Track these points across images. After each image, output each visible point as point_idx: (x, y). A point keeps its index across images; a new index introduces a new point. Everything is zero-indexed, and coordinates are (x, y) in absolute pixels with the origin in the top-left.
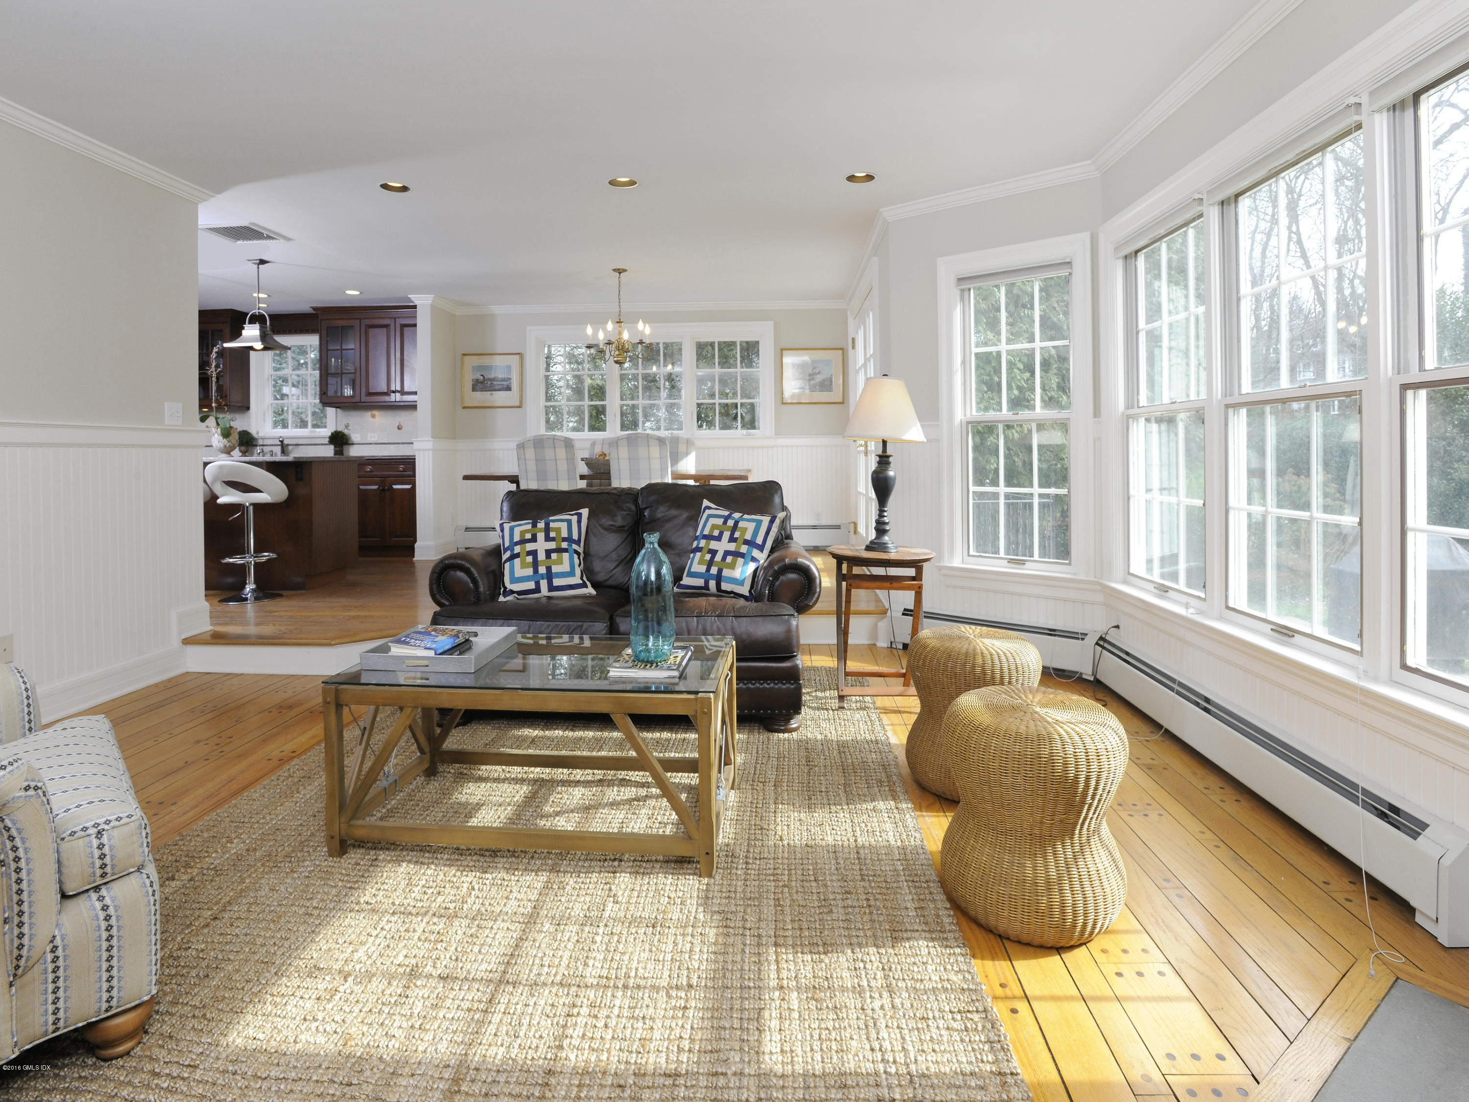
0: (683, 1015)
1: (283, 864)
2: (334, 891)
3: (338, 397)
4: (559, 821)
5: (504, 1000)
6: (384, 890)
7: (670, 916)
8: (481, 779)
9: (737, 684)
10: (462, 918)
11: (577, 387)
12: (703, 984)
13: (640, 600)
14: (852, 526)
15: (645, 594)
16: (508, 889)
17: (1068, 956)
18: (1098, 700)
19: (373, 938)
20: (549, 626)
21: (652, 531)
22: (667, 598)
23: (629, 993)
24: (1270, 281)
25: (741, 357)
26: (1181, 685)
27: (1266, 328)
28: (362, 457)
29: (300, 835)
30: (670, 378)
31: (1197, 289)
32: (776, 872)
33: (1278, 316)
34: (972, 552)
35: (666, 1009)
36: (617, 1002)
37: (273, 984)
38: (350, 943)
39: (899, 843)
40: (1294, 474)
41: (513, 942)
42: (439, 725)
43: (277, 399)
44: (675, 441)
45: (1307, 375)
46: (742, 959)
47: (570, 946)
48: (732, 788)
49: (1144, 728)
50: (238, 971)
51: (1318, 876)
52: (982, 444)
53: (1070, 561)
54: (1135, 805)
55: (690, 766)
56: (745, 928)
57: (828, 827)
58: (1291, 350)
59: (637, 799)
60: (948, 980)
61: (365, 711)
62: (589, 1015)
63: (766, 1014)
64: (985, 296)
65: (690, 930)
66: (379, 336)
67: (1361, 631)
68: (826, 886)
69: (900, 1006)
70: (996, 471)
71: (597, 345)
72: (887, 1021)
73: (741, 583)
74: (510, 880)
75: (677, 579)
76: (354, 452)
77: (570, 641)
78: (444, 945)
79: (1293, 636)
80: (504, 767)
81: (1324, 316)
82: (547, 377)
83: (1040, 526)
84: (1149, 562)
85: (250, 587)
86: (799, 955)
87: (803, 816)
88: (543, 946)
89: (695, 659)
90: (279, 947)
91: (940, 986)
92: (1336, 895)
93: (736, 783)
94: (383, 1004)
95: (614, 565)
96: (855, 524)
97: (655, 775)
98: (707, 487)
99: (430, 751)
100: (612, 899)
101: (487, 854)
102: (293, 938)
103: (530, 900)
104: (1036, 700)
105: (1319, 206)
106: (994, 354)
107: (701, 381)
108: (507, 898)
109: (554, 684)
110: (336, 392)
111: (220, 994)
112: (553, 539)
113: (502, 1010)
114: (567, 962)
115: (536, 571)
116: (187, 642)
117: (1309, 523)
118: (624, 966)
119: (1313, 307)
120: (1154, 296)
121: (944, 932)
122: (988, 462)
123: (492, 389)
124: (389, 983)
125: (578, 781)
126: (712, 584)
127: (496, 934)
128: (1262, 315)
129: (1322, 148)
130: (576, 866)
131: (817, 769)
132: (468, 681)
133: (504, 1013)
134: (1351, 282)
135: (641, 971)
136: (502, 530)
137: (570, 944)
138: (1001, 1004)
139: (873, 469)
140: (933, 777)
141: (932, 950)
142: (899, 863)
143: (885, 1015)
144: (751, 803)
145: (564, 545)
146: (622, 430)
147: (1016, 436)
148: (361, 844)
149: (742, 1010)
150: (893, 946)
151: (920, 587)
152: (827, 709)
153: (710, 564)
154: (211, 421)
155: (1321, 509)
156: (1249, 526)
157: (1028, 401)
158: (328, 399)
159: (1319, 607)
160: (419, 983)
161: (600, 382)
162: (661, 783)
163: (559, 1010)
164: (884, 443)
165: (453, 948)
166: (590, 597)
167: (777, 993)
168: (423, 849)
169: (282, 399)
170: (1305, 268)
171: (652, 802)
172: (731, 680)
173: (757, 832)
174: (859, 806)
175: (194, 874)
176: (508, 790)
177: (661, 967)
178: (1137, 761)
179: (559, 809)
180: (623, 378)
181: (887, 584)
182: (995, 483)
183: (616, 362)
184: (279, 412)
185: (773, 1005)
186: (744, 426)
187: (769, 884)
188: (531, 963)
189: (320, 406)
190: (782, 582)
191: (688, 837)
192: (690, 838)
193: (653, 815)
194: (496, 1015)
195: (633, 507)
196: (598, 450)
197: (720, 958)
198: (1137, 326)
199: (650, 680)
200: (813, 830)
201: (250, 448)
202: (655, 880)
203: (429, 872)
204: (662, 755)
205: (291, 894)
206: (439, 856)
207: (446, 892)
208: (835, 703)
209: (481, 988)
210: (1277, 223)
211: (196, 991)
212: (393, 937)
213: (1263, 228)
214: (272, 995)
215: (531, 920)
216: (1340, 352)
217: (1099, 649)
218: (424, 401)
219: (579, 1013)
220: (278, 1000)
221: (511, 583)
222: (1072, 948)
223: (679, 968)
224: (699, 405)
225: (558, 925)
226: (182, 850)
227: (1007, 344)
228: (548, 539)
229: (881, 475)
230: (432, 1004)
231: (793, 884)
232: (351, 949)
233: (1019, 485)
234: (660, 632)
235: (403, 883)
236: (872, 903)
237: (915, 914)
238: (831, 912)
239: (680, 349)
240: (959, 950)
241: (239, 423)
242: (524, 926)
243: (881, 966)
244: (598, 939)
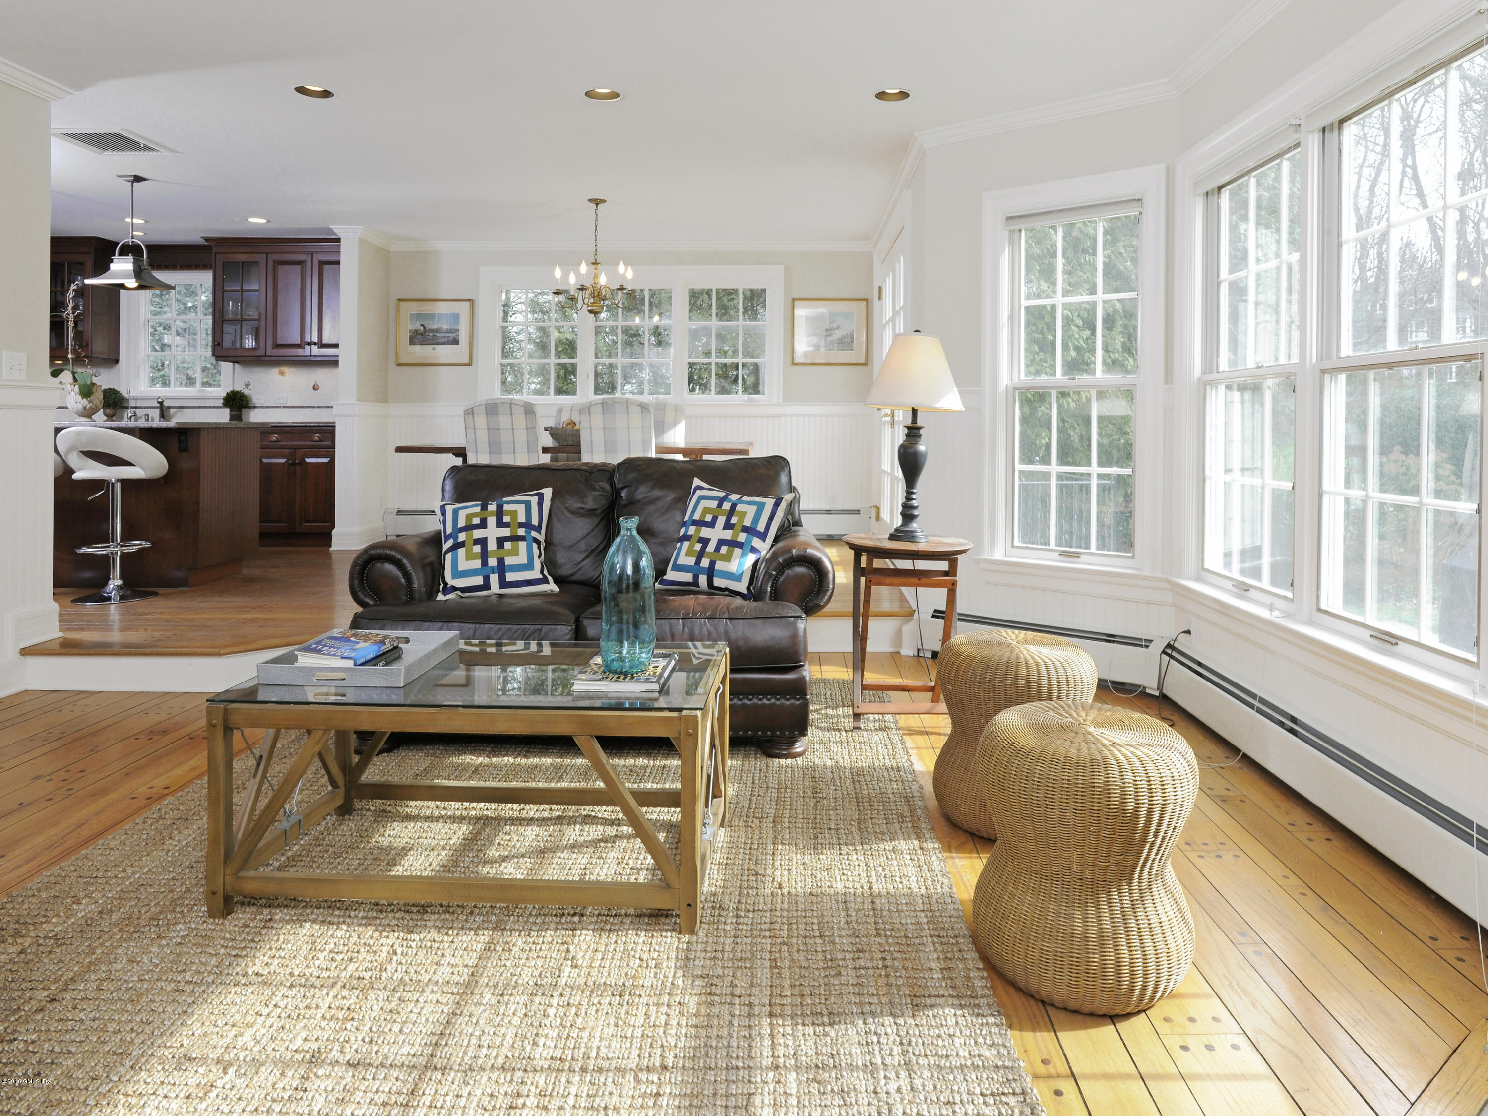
0: (655, 1103)
1: (147, 929)
2: (214, 961)
3: (236, 349)
4: (506, 868)
5: (430, 1090)
6: (280, 957)
7: (641, 982)
8: (409, 818)
9: (730, 700)
10: (379, 989)
11: (541, 341)
12: (680, 1065)
13: (614, 598)
14: (874, 511)
15: (620, 591)
16: (440, 953)
17: (1124, 1026)
18: (1163, 719)
19: (263, 1018)
20: (500, 630)
21: (630, 515)
22: (646, 595)
23: (588, 1078)
24: (1379, 224)
25: (744, 308)
26: (1262, 701)
27: (1372, 280)
28: (266, 423)
29: (171, 891)
30: (656, 332)
31: (1291, 233)
32: (773, 926)
33: (1387, 266)
34: (1016, 543)
35: (633, 1097)
36: (573, 1090)
37: (129, 1081)
38: (233, 1026)
39: (923, 891)
40: (1402, 453)
41: (443, 1019)
42: (357, 752)
43: (156, 350)
44: (661, 407)
45: (1420, 337)
46: (729, 1034)
47: (516, 1021)
48: (722, 825)
49: (1218, 752)
50: (81, 1066)
51: (1424, 931)
52: (1031, 414)
53: (1134, 554)
54: (1206, 844)
55: (670, 799)
56: (733, 995)
57: (837, 872)
58: (1401, 306)
59: (605, 840)
60: (979, 1056)
61: (262, 735)
62: (538, 1106)
63: (757, 1100)
64: (1038, 238)
65: (666, 998)
66: (290, 276)
67: (1478, 638)
68: (833, 943)
69: (921, 1088)
70: (1048, 446)
71: (567, 291)
72: (905, 1107)
73: (738, 578)
74: (442, 942)
75: (660, 573)
76: (256, 417)
77: (525, 649)
78: (355, 1024)
79: (1397, 644)
80: (438, 803)
81: (1442, 266)
82: (504, 329)
83: (1099, 513)
84: (1228, 555)
85: (115, 582)
86: (800, 1027)
87: (807, 858)
88: (482, 1022)
89: (680, 670)
90: (138, 1034)
91: (969, 1063)
92: (1446, 954)
93: (727, 819)
94: (274, 1100)
95: (582, 556)
96: (878, 509)
97: (627, 810)
98: (699, 463)
99: (345, 785)
100: (569, 963)
101: (414, 909)
102: (157, 1022)
103: (466, 966)
104: (1090, 718)
105: (1441, 134)
106: (1049, 308)
107: (695, 335)
108: (438, 964)
109: (504, 700)
110: (234, 343)
111: (54, 1097)
112: (507, 525)
113: (428, 1103)
114: (511, 1042)
115: (485, 563)
116: (26, 652)
117: (1417, 510)
118: (583, 1045)
119: (1429, 255)
120: (1240, 241)
121: (976, 997)
122: (1038, 435)
123: (435, 342)
124: (282, 1074)
125: (532, 819)
126: (703, 579)
127: (422, 1008)
128: (1368, 265)
129: (1445, 64)
130: (526, 922)
131: (825, 801)
132: (395, 698)
133: (430, 1106)
134: (1476, 225)
135: (603, 1051)
136: (444, 513)
137: (516, 1018)
138: (1042, 1084)
139: (901, 442)
140: (965, 812)
141: (961, 1020)
142: (923, 914)
143: (902, 1099)
144: (745, 843)
145: (521, 532)
146: (595, 394)
147: (1072, 405)
148: (251, 900)
149: (727, 1096)
150: (914, 1016)
151: (954, 584)
152: (839, 730)
153: (700, 555)
154: (67, 376)
155: (1432, 495)
156: (1347, 514)
157: (1088, 364)
158: (221, 352)
159: (1429, 612)
160: (321, 1072)
161: (570, 336)
162: (634, 820)
163: (500, 1101)
164: (914, 412)
165: (366, 1028)
166: (552, 594)
167: (771, 1075)
168: (331, 905)
169: (162, 350)
170: (1420, 208)
171: (623, 843)
172: (722, 695)
173: (751, 878)
174: (875, 846)
175: (27, 944)
176: (443, 831)
177: (628, 1045)
178: (1208, 792)
179: (507, 853)
180: (598, 331)
181: (915, 580)
182: (1046, 461)
183: (590, 312)
184: (159, 367)
185: (767, 1089)
186: (745, 390)
187: (764, 941)
188: (465, 1044)
189: (213, 360)
190: (788, 578)
191: (666, 885)
192: (668, 886)
193: (623, 858)
194: (419, 1109)
195: (607, 487)
196: (565, 418)
197: (703, 1033)
198: (1218, 276)
199: (623, 695)
200: (819, 876)
201: (118, 411)
202: (624, 939)
203: (339, 934)
204: (636, 786)
205: (156, 966)
206: (352, 914)
207: (360, 958)
208: (849, 723)
209: (401, 1077)
210: (1388, 156)
211: (21, 1094)
212: (289, 1016)
213: (1371, 162)
214: (126, 1095)
215: (469, 987)
216: (1458, 309)
217: (1166, 658)
218: (347, 355)
219: (524, 1105)
220: (134, 1100)
221: (453, 578)
222: (1129, 1016)
223: (651, 1046)
224: (691, 365)
225: (502, 995)
226: (11, 915)
227: (1063, 296)
228: (501, 524)
229: (909, 450)
230: (338, 1099)
231: (794, 941)
232: (233, 1032)
233: (1074, 464)
234: (637, 637)
235: (305, 949)
236: (889, 963)
237: (940, 976)
238: (839, 974)
239: (670, 297)
240: (993, 1019)
241: (104, 379)
242: (458, 997)
243: (898, 1039)
244: (551, 1011)
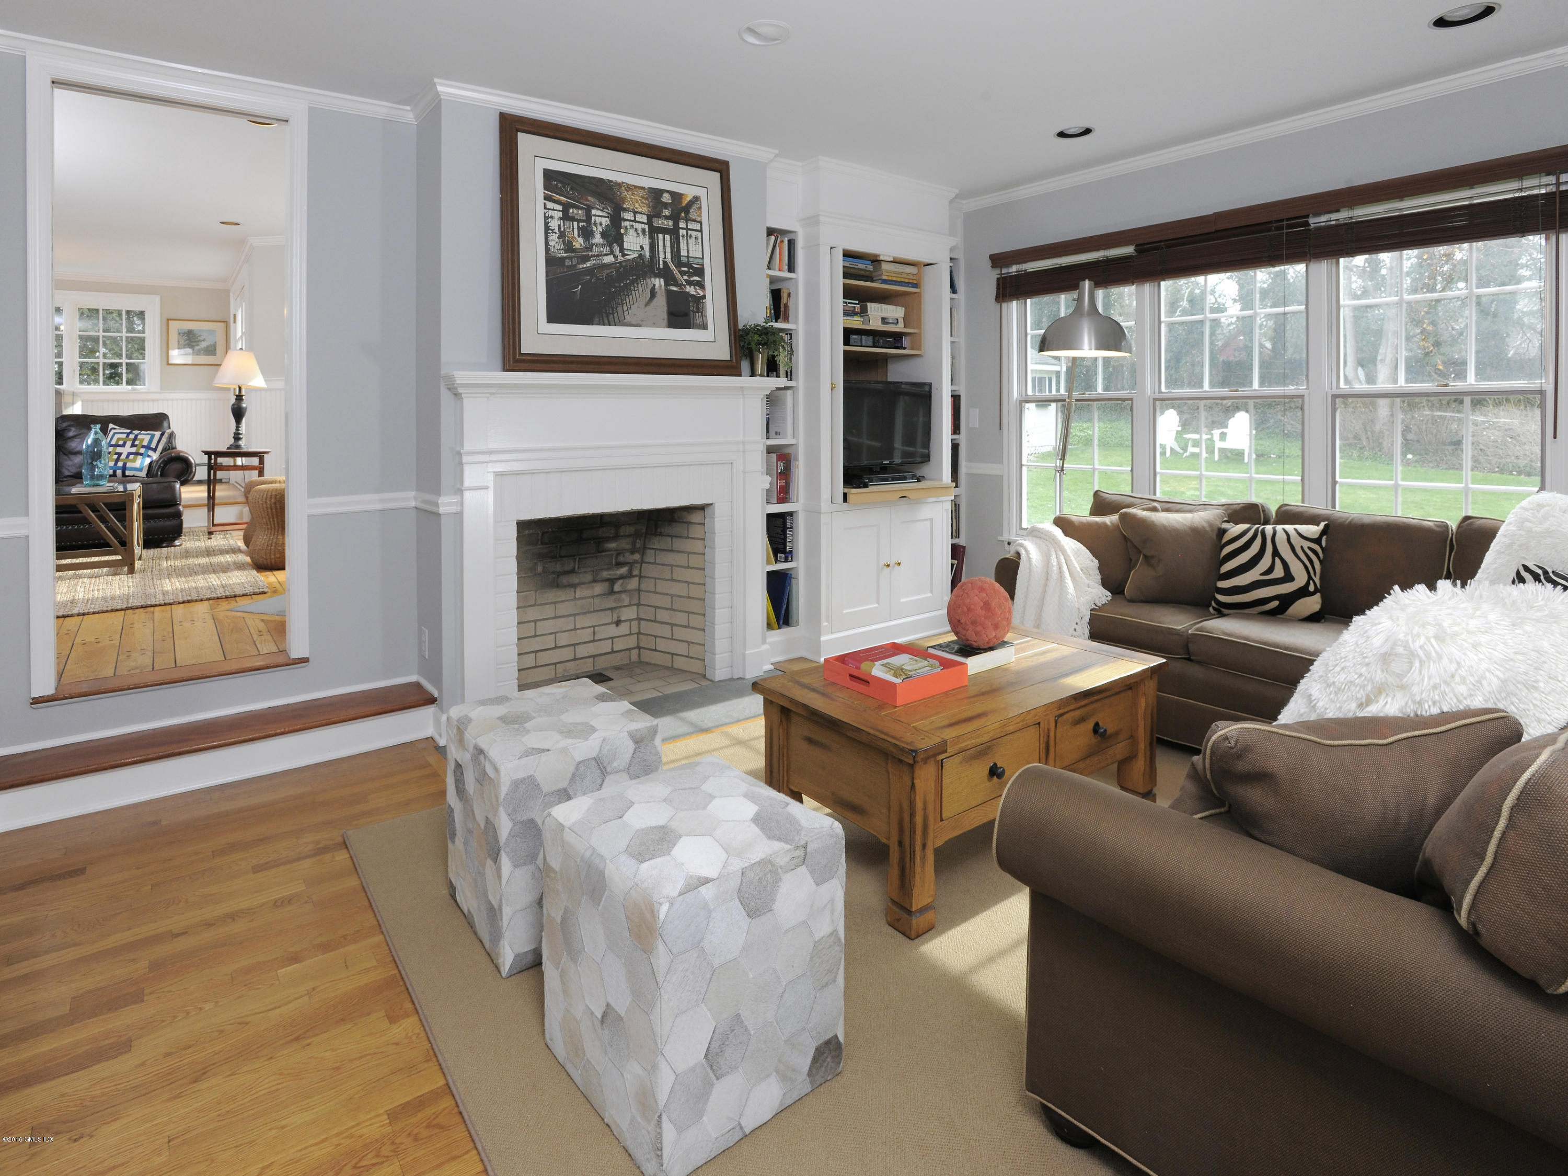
73: (140, 470)
98: (112, 417)
126: (119, 472)
139: (233, 402)
151: (263, 468)
153: (117, 461)
164: (240, 388)
190: (170, 467)
224: (81, 363)
229: (237, 407)
